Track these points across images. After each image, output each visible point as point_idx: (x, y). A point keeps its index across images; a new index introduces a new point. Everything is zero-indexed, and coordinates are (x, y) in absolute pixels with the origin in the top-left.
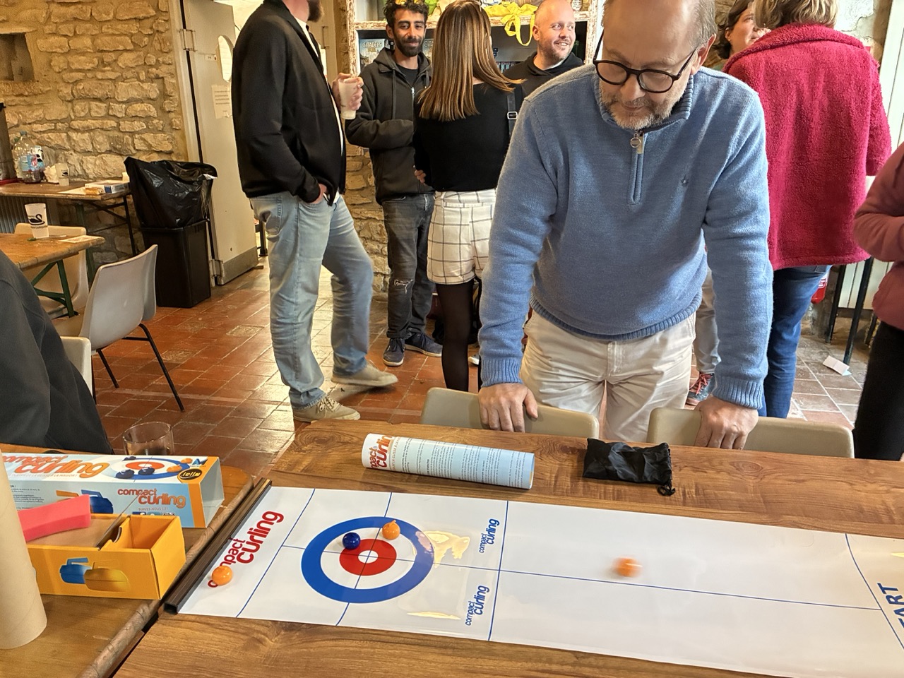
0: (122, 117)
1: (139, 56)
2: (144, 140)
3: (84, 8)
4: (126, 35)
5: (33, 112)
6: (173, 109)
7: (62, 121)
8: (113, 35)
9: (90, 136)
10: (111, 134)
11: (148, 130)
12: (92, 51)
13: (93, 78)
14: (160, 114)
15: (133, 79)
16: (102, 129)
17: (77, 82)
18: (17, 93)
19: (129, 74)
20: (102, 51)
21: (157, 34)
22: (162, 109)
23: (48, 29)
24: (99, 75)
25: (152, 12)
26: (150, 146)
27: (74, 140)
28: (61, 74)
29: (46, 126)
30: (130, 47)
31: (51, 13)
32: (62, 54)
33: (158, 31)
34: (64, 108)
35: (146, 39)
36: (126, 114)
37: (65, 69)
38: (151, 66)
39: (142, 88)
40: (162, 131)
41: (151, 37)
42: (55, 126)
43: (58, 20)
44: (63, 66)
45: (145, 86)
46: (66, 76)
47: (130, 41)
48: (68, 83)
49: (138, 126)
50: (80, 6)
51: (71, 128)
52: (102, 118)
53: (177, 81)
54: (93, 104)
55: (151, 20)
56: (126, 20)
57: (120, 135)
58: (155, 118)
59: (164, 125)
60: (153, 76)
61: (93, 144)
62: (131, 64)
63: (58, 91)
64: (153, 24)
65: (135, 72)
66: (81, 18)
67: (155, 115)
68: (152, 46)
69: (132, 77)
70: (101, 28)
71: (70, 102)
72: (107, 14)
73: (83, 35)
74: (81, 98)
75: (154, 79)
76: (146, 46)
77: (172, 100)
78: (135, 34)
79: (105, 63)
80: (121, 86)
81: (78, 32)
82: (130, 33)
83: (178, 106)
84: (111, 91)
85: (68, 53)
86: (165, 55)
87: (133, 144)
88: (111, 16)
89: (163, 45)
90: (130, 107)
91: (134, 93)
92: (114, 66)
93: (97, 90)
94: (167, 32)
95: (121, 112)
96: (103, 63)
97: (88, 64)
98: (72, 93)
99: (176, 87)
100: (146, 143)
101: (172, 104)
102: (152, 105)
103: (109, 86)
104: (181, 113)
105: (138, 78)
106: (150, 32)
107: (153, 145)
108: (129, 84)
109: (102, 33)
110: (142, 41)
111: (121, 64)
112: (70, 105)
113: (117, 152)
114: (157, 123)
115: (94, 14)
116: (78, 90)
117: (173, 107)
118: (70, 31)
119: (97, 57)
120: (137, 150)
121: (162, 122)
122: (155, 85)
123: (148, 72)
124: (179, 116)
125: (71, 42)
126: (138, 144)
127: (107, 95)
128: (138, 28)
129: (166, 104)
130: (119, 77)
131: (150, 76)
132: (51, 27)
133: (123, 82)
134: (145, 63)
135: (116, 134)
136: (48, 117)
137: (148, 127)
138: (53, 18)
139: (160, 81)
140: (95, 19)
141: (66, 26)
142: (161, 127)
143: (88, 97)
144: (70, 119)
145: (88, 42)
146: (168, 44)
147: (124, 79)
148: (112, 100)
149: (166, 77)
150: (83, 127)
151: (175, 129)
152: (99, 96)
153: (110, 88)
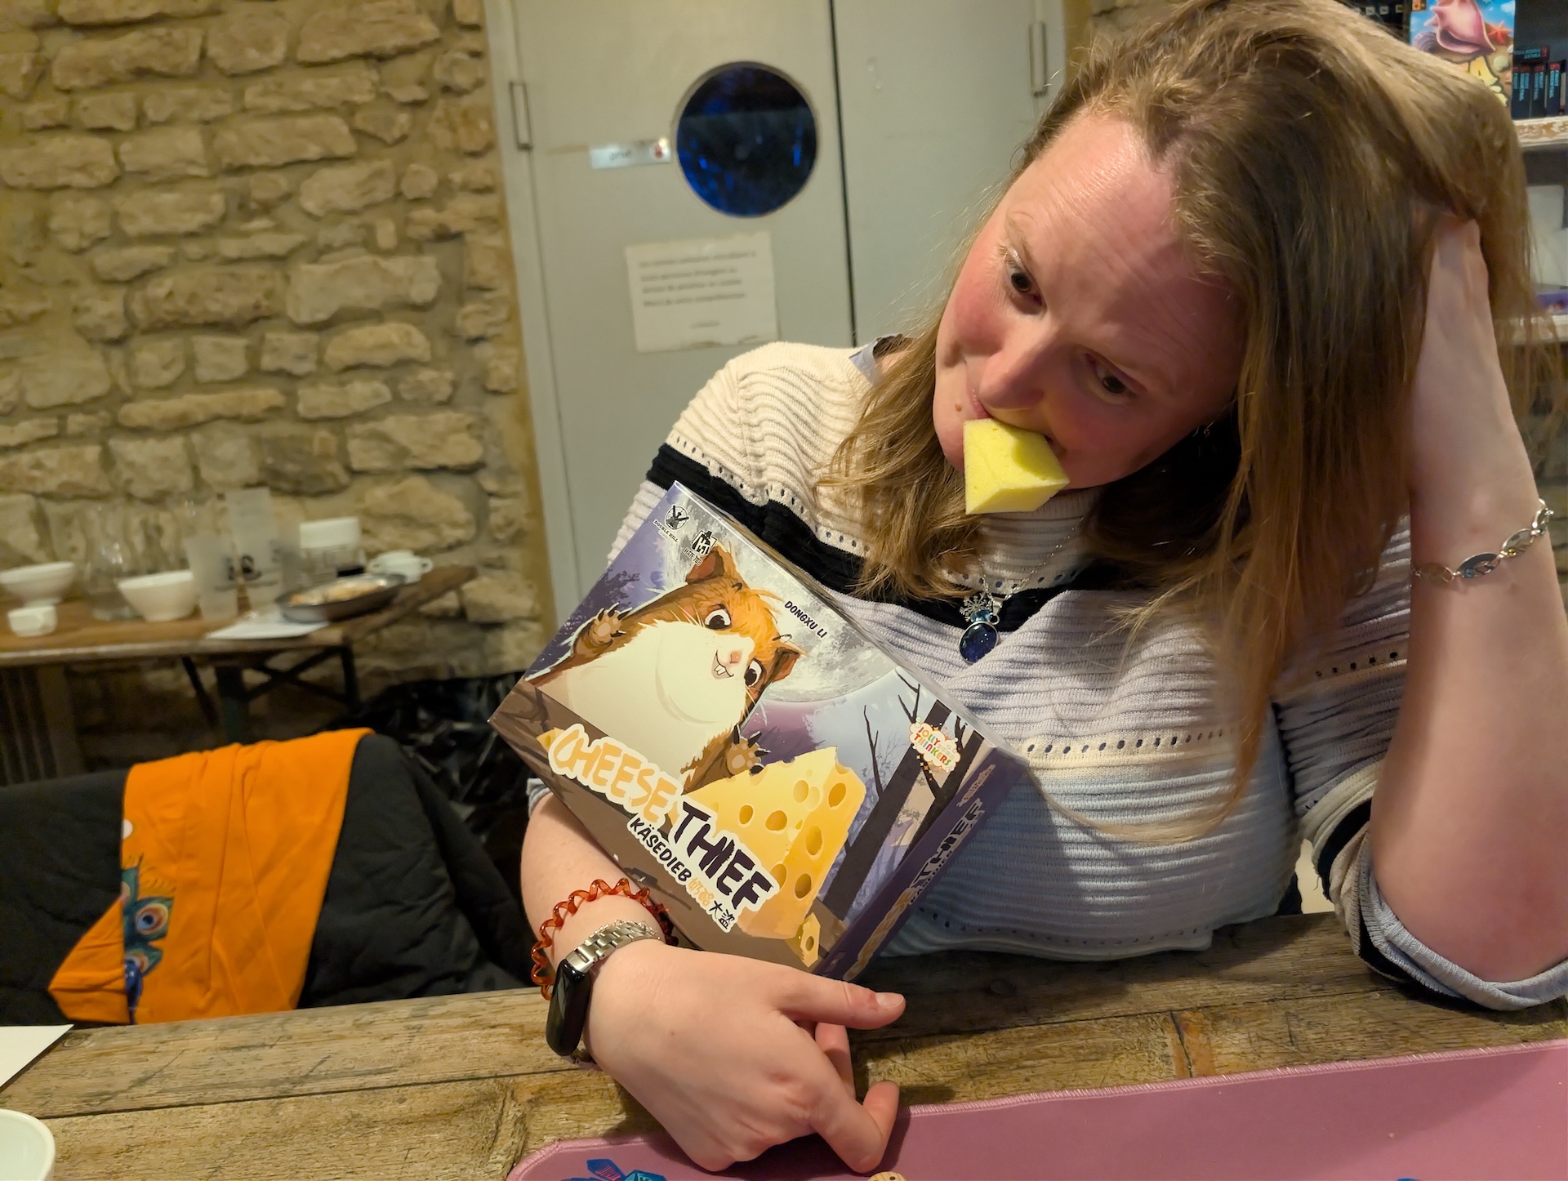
0: (308, 375)
1: (379, 174)
2: (384, 438)
3: (178, 34)
4: (330, 110)
6: (491, 331)
7: (88, 406)
8: (283, 113)
9: (189, 449)
10: (267, 430)
11: (398, 403)
12: (203, 172)
13: (205, 258)
14: (442, 348)
15: (349, 251)
16: (236, 419)
17: (145, 275)
19: (342, 233)
20: (242, 169)
21: (441, 102)
22: (450, 333)
23: (36, 111)
24: (231, 247)
25: (428, 29)
26: (403, 452)
27: (131, 465)
28: (87, 257)
29: (26, 429)
30: (346, 146)
31: (49, 62)
32: (90, 191)
33: (447, 90)
34: (96, 363)
35: (403, 118)
36: (320, 362)
37: (102, 240)
38: (419, 201)
39: (385, 275)
40: (447, 403)
41: (422, 114)
42: (62, 427)
43: (76, 82)
44: (99, 227)
45: (399, 266)
46: (106, 260)
47: (345, 129)
48: (113, 282)
49: (362, 392)
50: (160, 31)
51: (118, 428)
52: (237, 382)
53: (507, 238)
54: (205, 344)
55: (422, 58)
56: (334, 62)
57: (299, 430)
58: (425, 365)
59: (455, 385)
60: (426, 231)
61: (195, 469)
62: (346, 202)
63: (76, 310)
64: (430, 67)
65: (359, 227)
66: (165, 69)
67: (427, 357)
68: (426, 137)
69: (348, 244)
70: (240, 95)
71: (118, 342)
72: (265, 46)
73: (170, 122)
74: (160, 325)
75: (429, 241)
76: (403, 138)
77: (489, 302)
78: (365, 104)
79: (253, 206)
80: (308, 274)
81: (152, 115)
82: (345, 103)
83: (508, 320)
84: (269, 294)
85: (114, 184)
86: (469, 161)
87: (343, 454)
88: (278, 53)
89: (462, 131)
90: (337, 340)
91: (355, 294)
92: (285, 212)
93: (219, 296)
94: (477, 92)
95: (301, 358)
96: (245, 208)
97: (187, 216)
98: (128, 314)
99: (506, 259)
100: (390, 448)
101: (486, 313)
102: (416, 325)
103: (262, 278)
104: (517, 341)
105: (369, 244)
106: (419, 94)
107: (416, 449)
108: (336, 266)
109: (244, 110)
110: (390, 123)
111: (310, 205)
112: (117, 354)
113: (285, 486)
114: (432, 381)
115: (213, 51)
116: (147, 303)
117: (490, 324)
118: (122, 114)
119: (222, 190)
120: (354, 473)
121: (449, 375)
122: (429, 260)
123: (408, 221)
124: (512, 351)
125: (125, 146)
126: (362, 454)
127: (257, 307)
128: (374, 84)
129: (465, 317)
130: (303, 245)
131: (413, 232)
132: (49, 106)
133: (315, 261)
134: (399, 195)
135: (283, 428)
136: (34, 399)
137: (397, 397)
138: (58, 76)
139: (448, 247)
140: (216, 67)
141: (107, 97)
142: (445, 391)
143: (187, 321)
144: (115, 397)
145: (189, 142)
146: (484, 126)
147: (319, 252)
148: (274, 322)
149: (472, 232)
150: (164, 420)
151: (496, 393)
152: (228, 314)
153: (268, 284)
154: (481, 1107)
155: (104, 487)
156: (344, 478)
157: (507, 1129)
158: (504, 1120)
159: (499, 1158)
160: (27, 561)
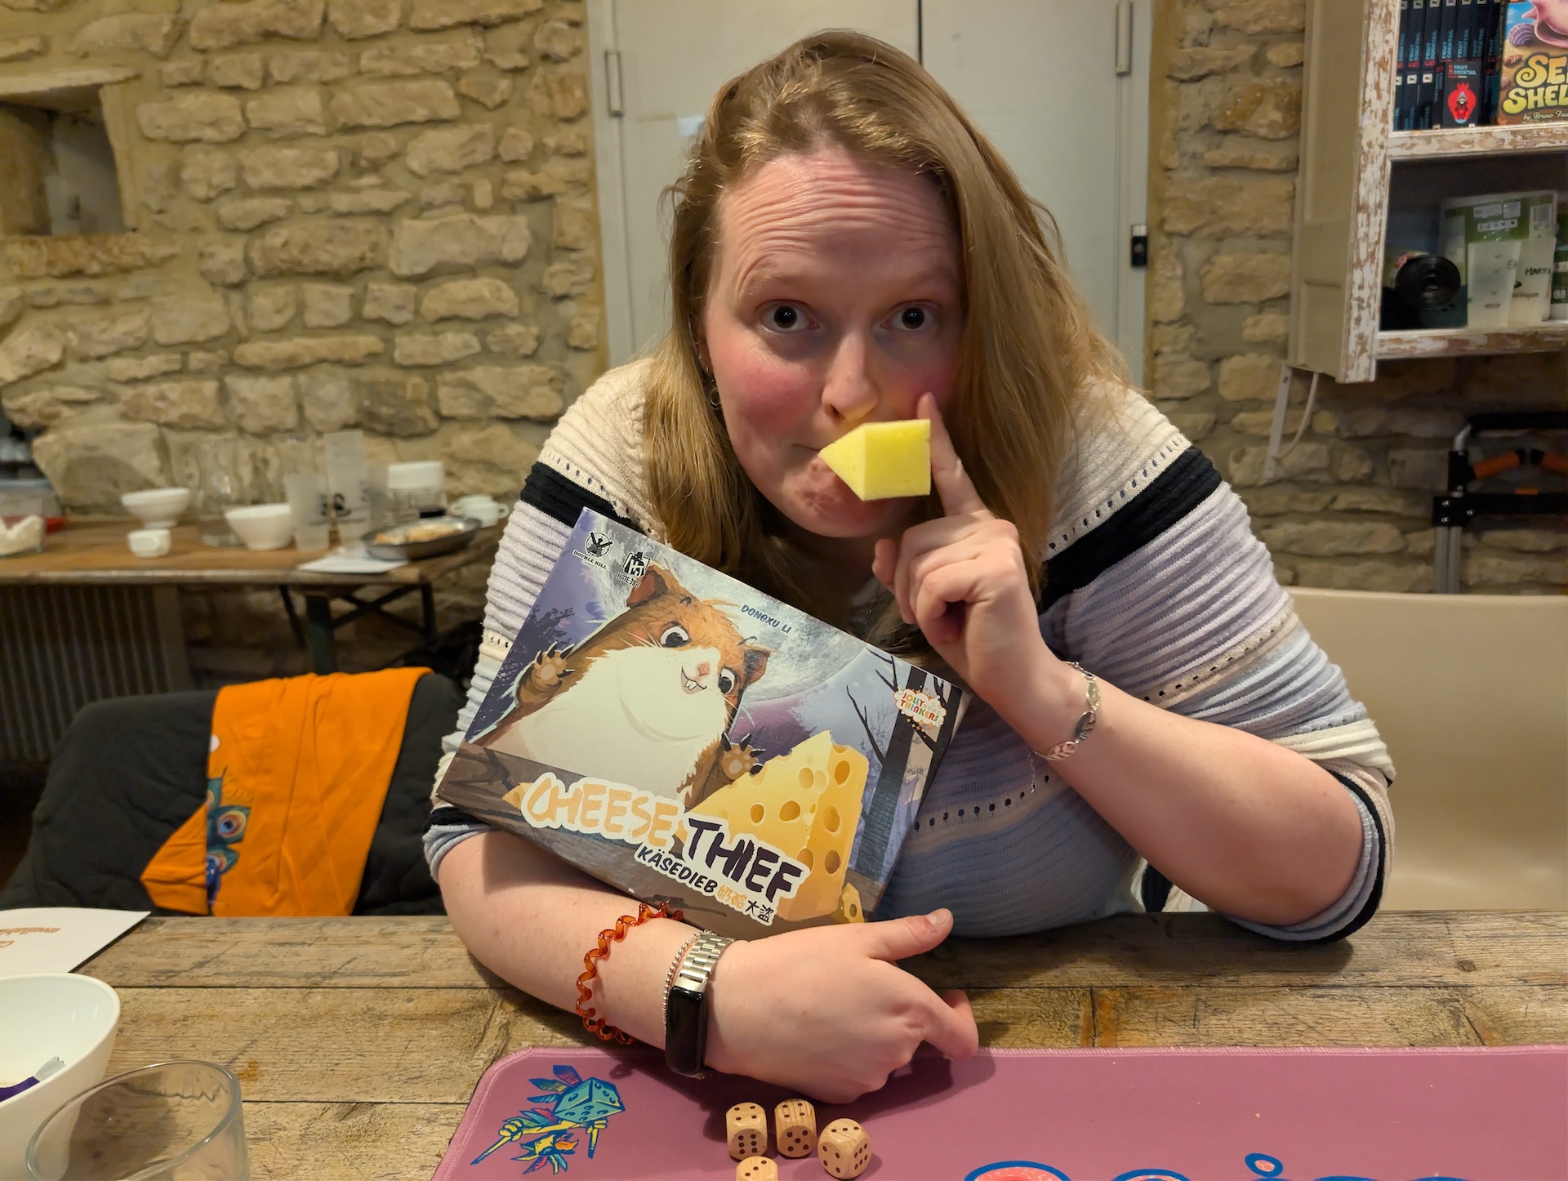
0: (406, 324)
1: (478, 137)
2: (472, 387)
4: (437, 75)
5: (113, 321)
6: (576, 290)
7: (207, 345)
8: (395, 76)
9: (296, 388)
10: (365, 375)
11: (486, 354)
12: (321, 130)
13: (319, 211)
14: (529, 303)
15: (450, 208)
16: (339, 363)
17: (263, 226)
18: (66, 269)
19: (442, 192)
20: (356, 129)
21: (540, 70)
22: (537, 290)
23: (174, 69)
24: (341, 202)
26: (489, 401)
27: (244, 401)
28: (213, 206)
29: (153, 363)
30: (450, 110)
31: (187, 23)
32: (219, 144)
33: (546, 57)
34: (217, 306)
35: (504, 84)
36: (417, 312)
37: (227, 191)
38: (515, 163)
39: (480, 231)
40: (532, 357)
41: (522, 80)
42: (184, 363)
43: (210, 42)
44: (225, 179)
45: (493, 224)
46: (229, 209)
47: (450, 93)
48: (235, 231)
49: (454, 342)
51: (233, 365)
52: (339, 328)
53: (595, 202)
54: (315, 291)
55: (525, 26)
56: (444, 29)
57: (395, 375)
58: (513, 319)
59: (540, 340)
60: (520, 193)
61: (300, 408)
62: (448, 163)
63: (201, 255)
64: (531, 36)
65: (459, 186)
66: (290, 33)
67: (515, 312)
68: (524, 102)
69: (447, 203)
70: (357, 58)
71: (238, 286)
72: (380, 12)
73: (293, 82)
74: (275, 272)
75: (522, 201)
76: (503, 103)
77: (575, 262)
78: (469, 70)
79: (364, 163)
80: (410, 229)
81: (277, 75)
82: (451, 68)
83: (592, 280)
84: (374, 247)
85: (240, 139)
86: (564, 127)
87: (433, 399)
88: (393, 19)
89: (558, 97)
90: (433, 292)
91: (452, 250)
92: (392, 170)
93: (329, 247)
94: (574, 60)
95: (399, 308)
96: (356, 166)
97: (304, 172)
98: (247, 260)
99: (592, 221)
100: (476, 395)
101: (572, 272)
102: (506, 281)
103: (368, 232)
104: (600, 301)
105: (467, 204)
106: (520, 61)
107: (500, 399)
108: (436, 223)
109: (360, 73)
110: (492, 88)
111: (415, 165)
112: (236, 298)
113: (379, 427)
114: (519, 335)
115: (334, 16)
116: (265, 251)
117: (574, 284)
118: (250, 74)
119: (336, 148)
120: (443, 419)
121: (534, 330)
122: (521, 220)
123: (503, 182)
124: (595, 310)
125: (252, 104)
126: (452, 401)
127: (362, 259)
128: (479, 51)
129: (552, 275)
130: (407, 202)
131: (507, 192)
132: (186, 64)
133: (417, 217)
134: (496, 157)
135: (379, 373)
136: (161, 336)
137: (485, 348)
138: (194, 36)
139: (540, 208)
140: (336, 31)
141: (236, 57)
142: (530, 345)
143: (299, 269)
144: (233, 338)
145: (308, 102)
146: (578, 93)
147: (421, 209)
148: (378, 273)
149: (563, 194)
150: (275, 361)
151: (577, 349)
152: (336, 264)
153: (373, 238)
154: (473, 1012)
155: (219, 420)
156: (433, 423)
157: (492, 1032)
158: (492, 1024)
159: (482, 1056)
160: (148, 485)
